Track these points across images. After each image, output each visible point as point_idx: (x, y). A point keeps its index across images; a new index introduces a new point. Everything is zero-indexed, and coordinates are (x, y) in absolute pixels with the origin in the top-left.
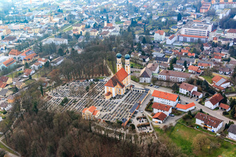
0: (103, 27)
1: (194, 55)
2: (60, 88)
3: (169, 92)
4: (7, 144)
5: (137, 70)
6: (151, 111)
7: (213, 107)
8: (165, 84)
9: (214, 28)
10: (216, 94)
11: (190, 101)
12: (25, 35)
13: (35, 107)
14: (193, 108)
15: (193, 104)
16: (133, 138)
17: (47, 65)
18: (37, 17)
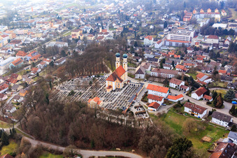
0: (98, 33)
1: (180, 57)
2: (66, 83)
3: (161, 85)
4: (22, 130)
5: (132, 68)
6: (146, 102)
7: (198, 98)
8: (157, 80)
9: (196, 35)
10: (201, 88)
11: (179, 93)
12: (29, 39)
13: (47, 98)
14: (182, 98)
15: (181, 96)
16: (132, 123)
17: (52, 64)
18: (39, 23)
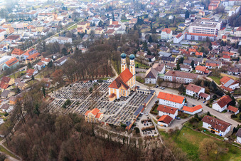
0: (108, 26)
1: (202, 54)
2: (63, 89)
3: (176, 93)
4: (8, 147)
5: (142, 70)
6: (156, 114)
7: (221, 109)
8: (171, 84)
9: (223, 26)
10: (224, 96)
11: (197, 103)
12: (29, 34)
13: (37, 109)
14: (200, 110)
15: (200, 107)
16: (137, 142)
17: (50, 65)
18: (41, 15)
